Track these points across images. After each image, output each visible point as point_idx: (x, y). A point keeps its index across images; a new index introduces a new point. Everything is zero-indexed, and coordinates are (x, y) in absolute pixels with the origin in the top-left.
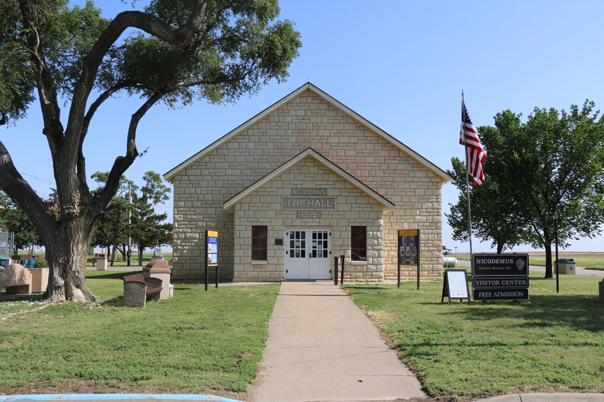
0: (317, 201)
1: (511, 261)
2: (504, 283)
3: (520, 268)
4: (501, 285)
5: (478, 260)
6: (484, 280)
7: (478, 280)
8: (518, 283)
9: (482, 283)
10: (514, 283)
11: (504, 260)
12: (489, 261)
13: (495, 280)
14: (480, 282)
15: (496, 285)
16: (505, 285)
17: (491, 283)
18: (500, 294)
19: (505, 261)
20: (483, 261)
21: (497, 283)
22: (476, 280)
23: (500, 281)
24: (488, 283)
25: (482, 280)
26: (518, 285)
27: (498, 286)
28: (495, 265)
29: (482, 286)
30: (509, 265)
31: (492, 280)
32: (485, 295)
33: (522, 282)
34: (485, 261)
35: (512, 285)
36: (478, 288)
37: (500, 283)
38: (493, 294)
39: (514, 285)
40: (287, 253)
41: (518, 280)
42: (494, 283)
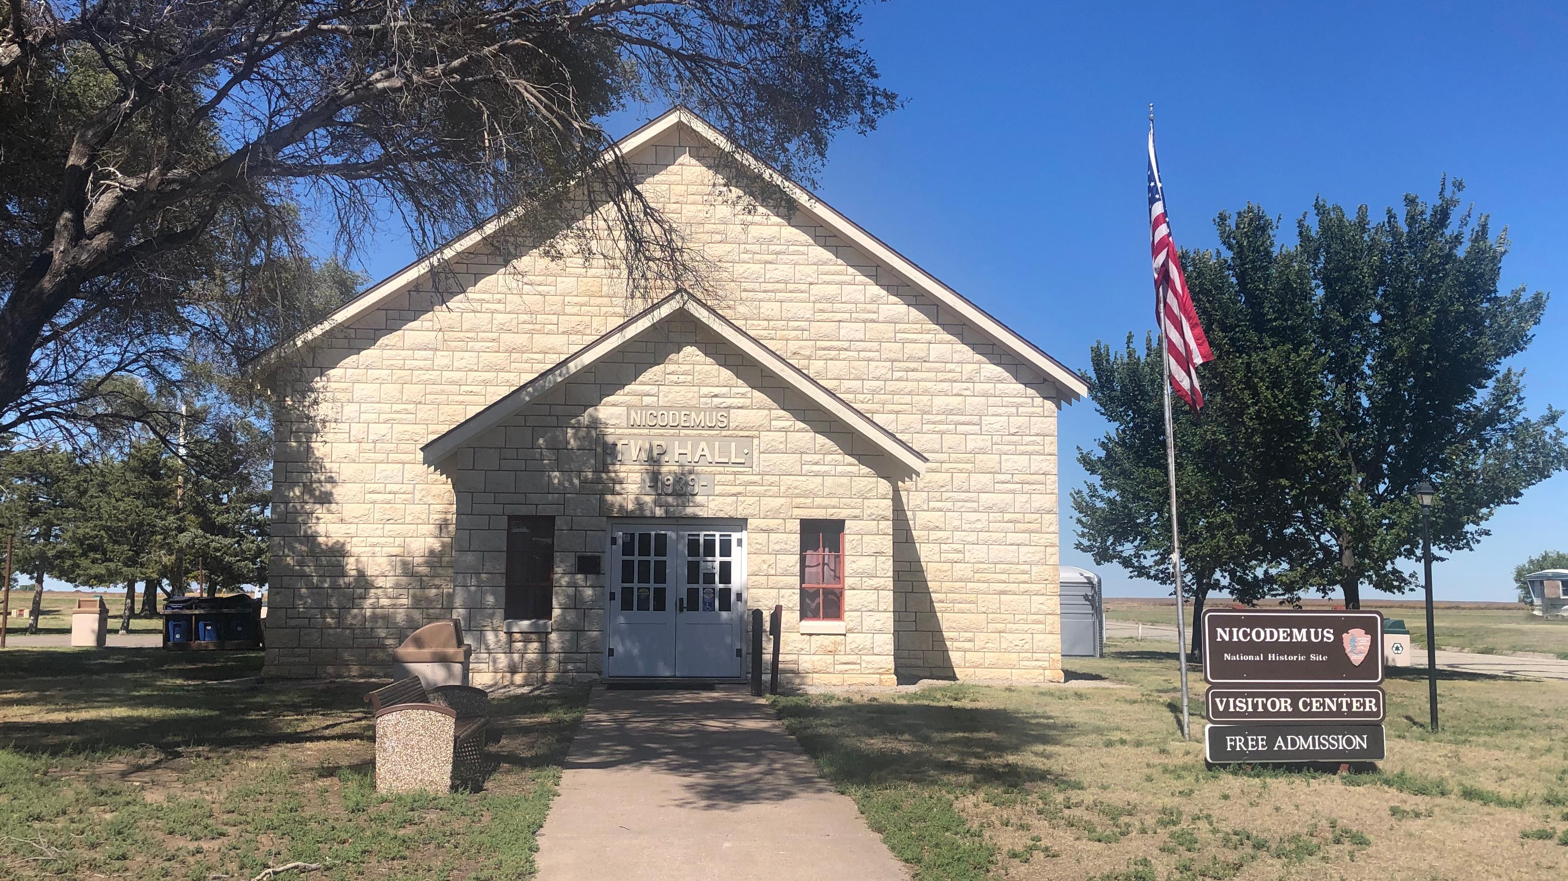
0: (703, 444)
1: (1329, 635)
2: (1305, 705)
3: (1357, 658)
4: (1296, 712)
5: (1220, 630)
6: (1242, 695)
7: (1221, 695)
8: (1349, 706)
9: (1235, 706)
10: (1339, 706)
11: (1304, 631)
12: (1258, 635)
13: (1279, 696)
14: (1228, 702)
15: (1279, 714)
16: (1311, 714)
17: (1264, 706)
18: (1294, 743)
19: (1308, 634)
20: (1238, 635)
21: (1283, 704)
22: (1215, 695)
23: (1295, 698)
24: (1255, 706)
25: (1236, 696)
26: (1350, 713)
27: (1286, 714)
28: (1277, 647)
29: (1236, 714)
30: (1321, 648)
31: (1268, 696)
32: (1246, 744)
33: (1363, 705)
34: (1245, 635)
35: (1331, 713)
36: (1223, 722)
37: (1294, 705)
38: (1271, 742)
39: (1339, 713)
40: (612, 596)
41: (1351, 695)
42: (1273, 705)
